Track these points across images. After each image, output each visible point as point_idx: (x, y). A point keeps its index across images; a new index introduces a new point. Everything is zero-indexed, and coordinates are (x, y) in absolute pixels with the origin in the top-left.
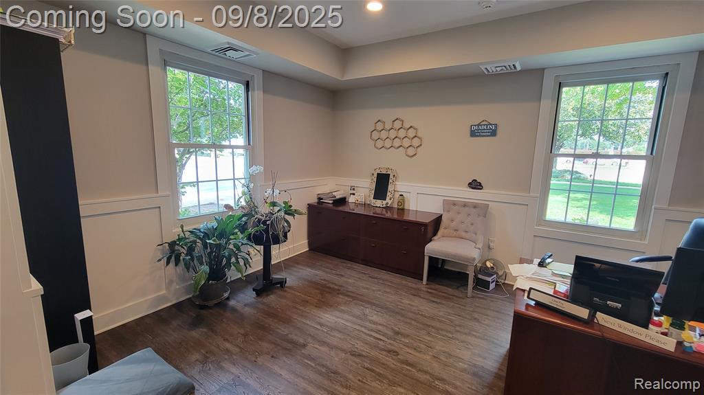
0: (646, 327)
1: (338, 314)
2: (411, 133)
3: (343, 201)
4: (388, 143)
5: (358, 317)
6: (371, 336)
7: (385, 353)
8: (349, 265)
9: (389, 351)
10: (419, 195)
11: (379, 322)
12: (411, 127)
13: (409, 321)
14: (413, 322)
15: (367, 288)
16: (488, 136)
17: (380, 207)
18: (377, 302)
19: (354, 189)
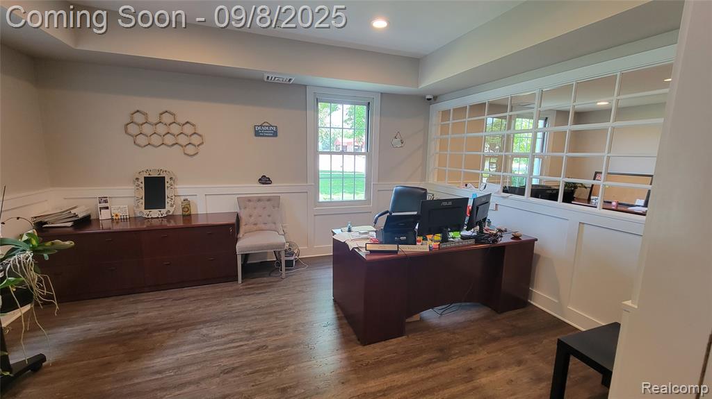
0: (415, 244)
1: (172, 351)
2: (188, 129)
3: (86, 221)
4: (156, 140)
5: (199, 341)
6: (230, 348)
7: (255, 353)
8: (132, 300)
9: (258, 349)
10: (208, 197)
11: (227, 333)
12: (187, 122)
13: (253, 318)
14: (257, 317)
15: (183, 312)
16: (271, 136)
17: (158, 218)
18: (208, 319)
19: (106, 202)
